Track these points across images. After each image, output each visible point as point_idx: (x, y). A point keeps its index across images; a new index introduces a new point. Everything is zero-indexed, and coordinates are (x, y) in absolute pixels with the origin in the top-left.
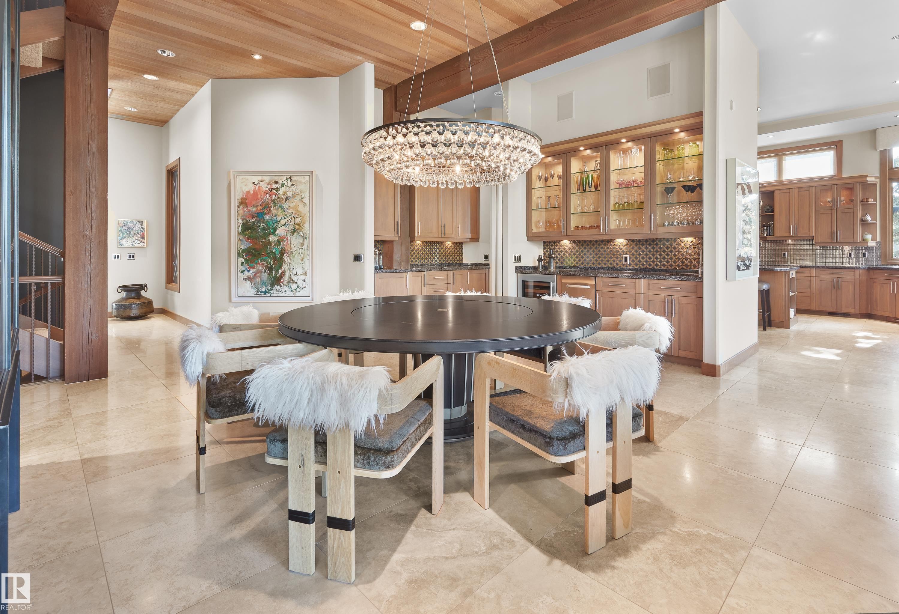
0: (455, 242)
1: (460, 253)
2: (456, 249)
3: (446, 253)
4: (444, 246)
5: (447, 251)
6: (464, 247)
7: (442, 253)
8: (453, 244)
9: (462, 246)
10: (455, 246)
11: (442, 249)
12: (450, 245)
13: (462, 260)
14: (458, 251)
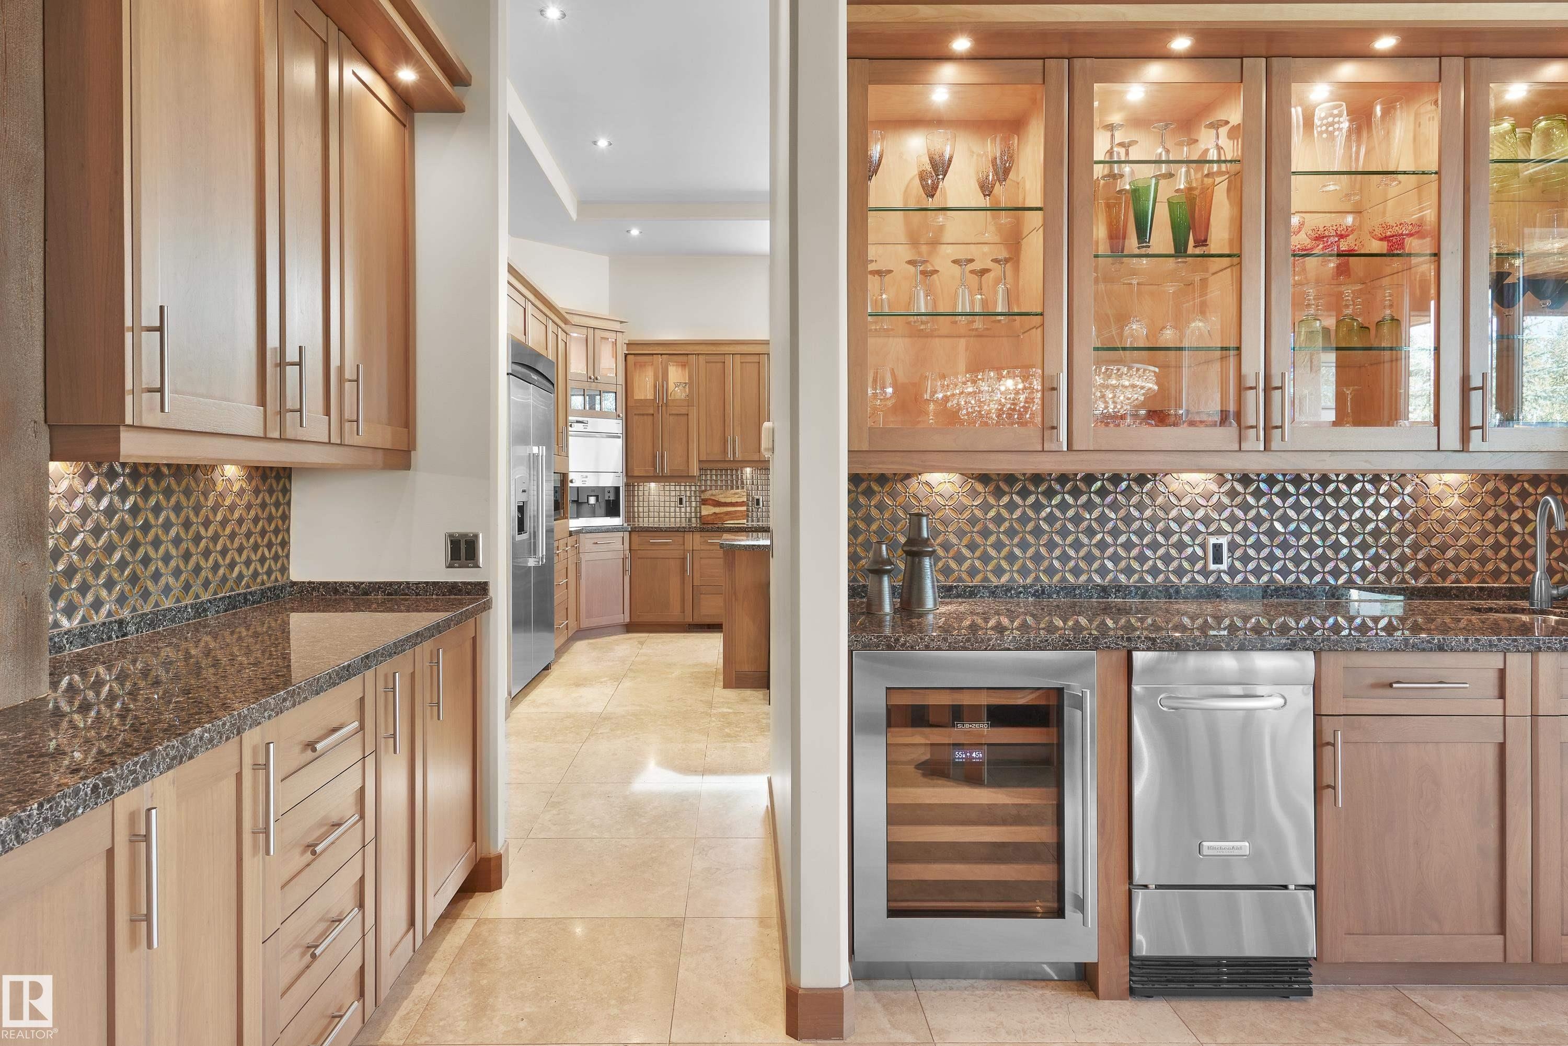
0: (257, 468)
1: (276, 531)
2: (263, 505)
3: (215, 538)
4: (206, 495)
5: (224, 523)
6: (295, 496)
7: (197, 539)
8: (250, 478)
9: (286, 491)
10: (257, 492)
11: (197, 509)
12: (236, 488)
13: (284, 570)
14: (270, 519)
